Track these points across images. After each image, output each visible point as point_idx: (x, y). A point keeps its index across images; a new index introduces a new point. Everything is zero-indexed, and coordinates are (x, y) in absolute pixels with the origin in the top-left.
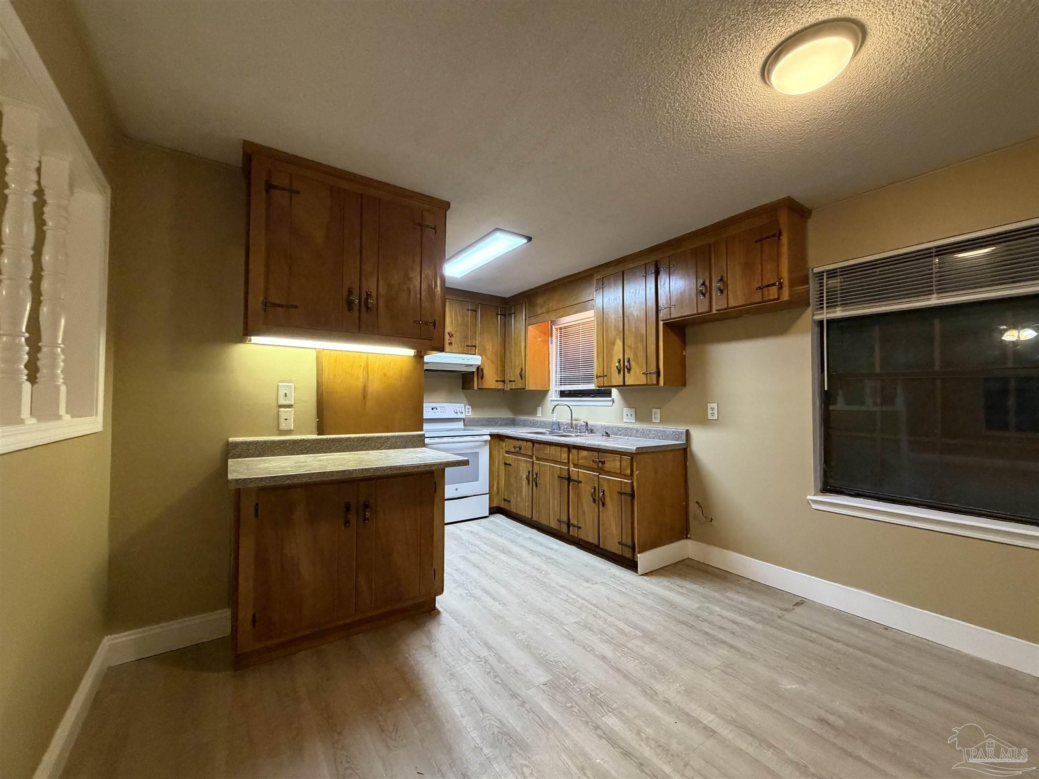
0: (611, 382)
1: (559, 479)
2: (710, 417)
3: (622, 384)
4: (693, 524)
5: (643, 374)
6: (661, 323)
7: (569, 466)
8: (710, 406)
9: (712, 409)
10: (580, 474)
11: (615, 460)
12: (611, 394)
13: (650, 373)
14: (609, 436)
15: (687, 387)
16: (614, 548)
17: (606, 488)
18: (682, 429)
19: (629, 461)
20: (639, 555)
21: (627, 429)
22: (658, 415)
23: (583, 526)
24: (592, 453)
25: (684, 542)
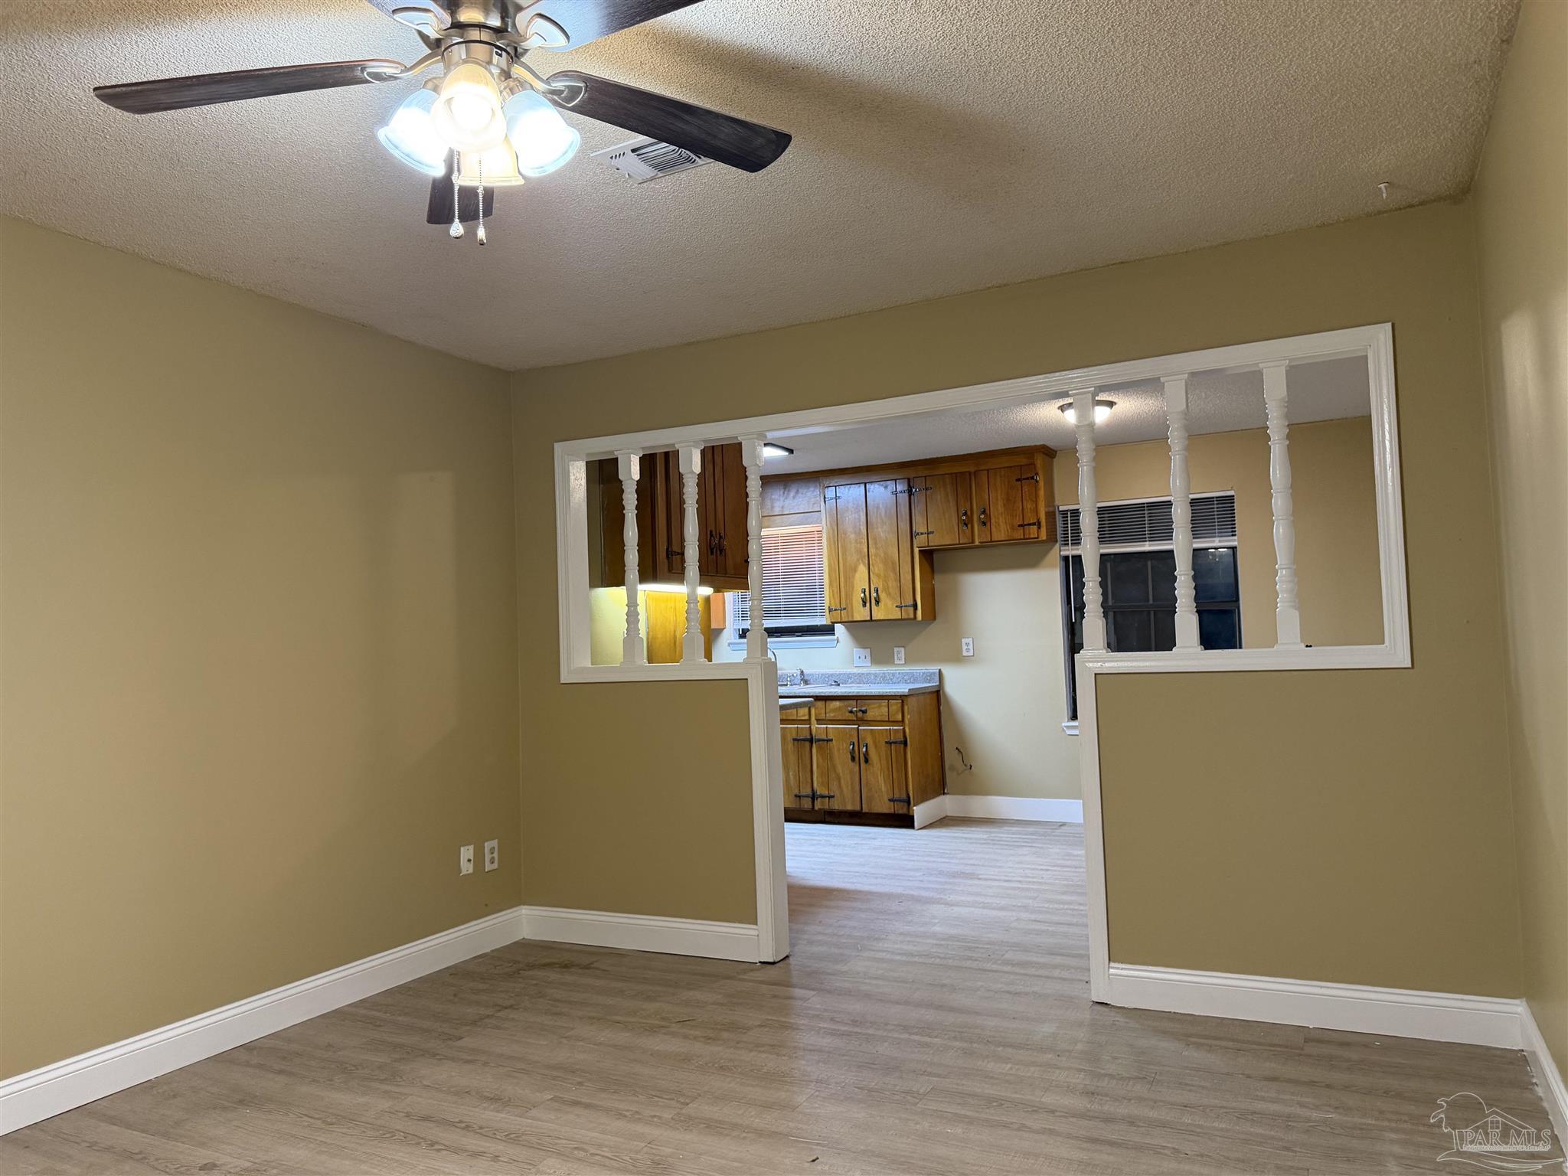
0: (852, 616)
1: (796, 742)
2: (965, 653)
3: (869, 618)
4: (950, 776)
5: (897, 606)
6: (916, 550)
7: (810, 724)
8: (964, 641)
10: (830, 731)
11: (880, 706)
12: (834, 631)
13: (906, 606)
14: (839, 685)
15: (938, 621)
16: (883, 807)
17: (869, 741)
18: (934, 668)
19: (900, 705)
20: (915, 808)
21: (860, 675)
22: (902, 655)
23: (837, 794)
24: (847, 703)
25: (942, 797)
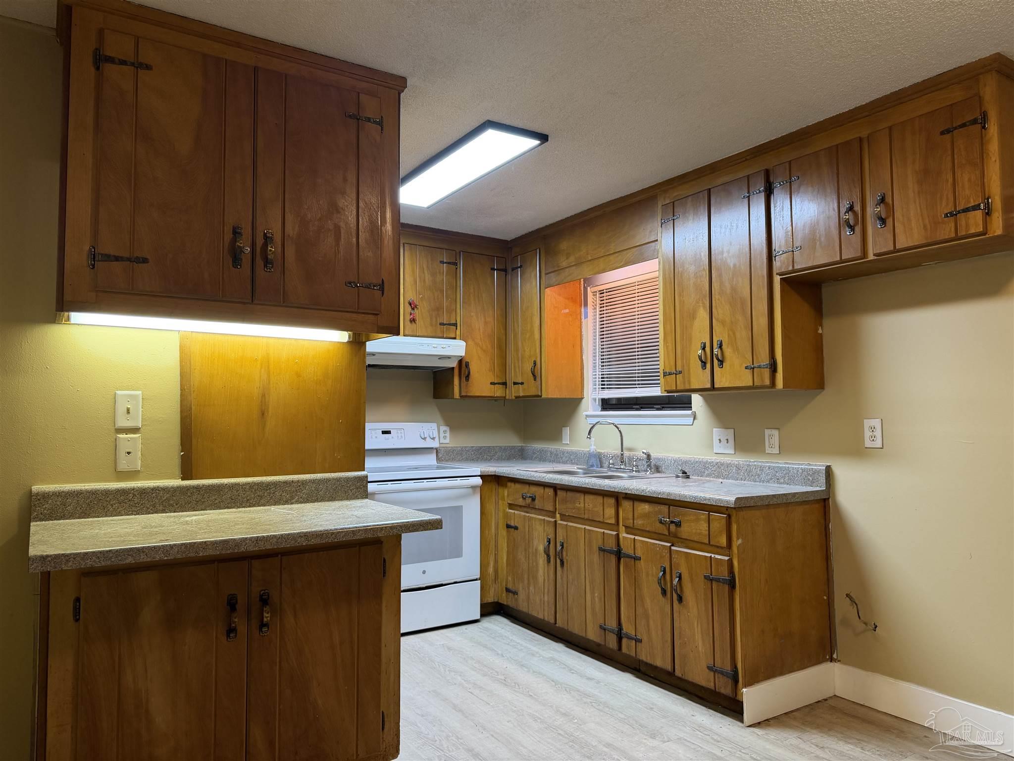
0: (689, 383)
1: (602, 553)
2: (868, 444)
3: (708, 386)
4: (842, 635)
5: (746, 368)
6: (777, 279)
7: (618, 530)
8: (868, 423)
9: (873, 429)
10: (638, 545)
11: (698, 520)
12: (691, 404)
13: (759, 367)
14: (688, 477)
15: (828, 390)
16: (701, 676)
17: (684, 570)
18: (818, 464)
19: (724, 522)
20: (744, 690)
21: (719, 465)
22: (776, 440)
23: (645, 639)
24: (658, 508)
25: (827, 667)
